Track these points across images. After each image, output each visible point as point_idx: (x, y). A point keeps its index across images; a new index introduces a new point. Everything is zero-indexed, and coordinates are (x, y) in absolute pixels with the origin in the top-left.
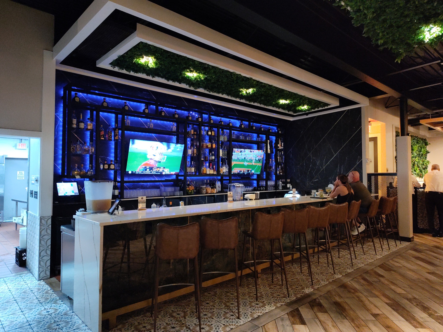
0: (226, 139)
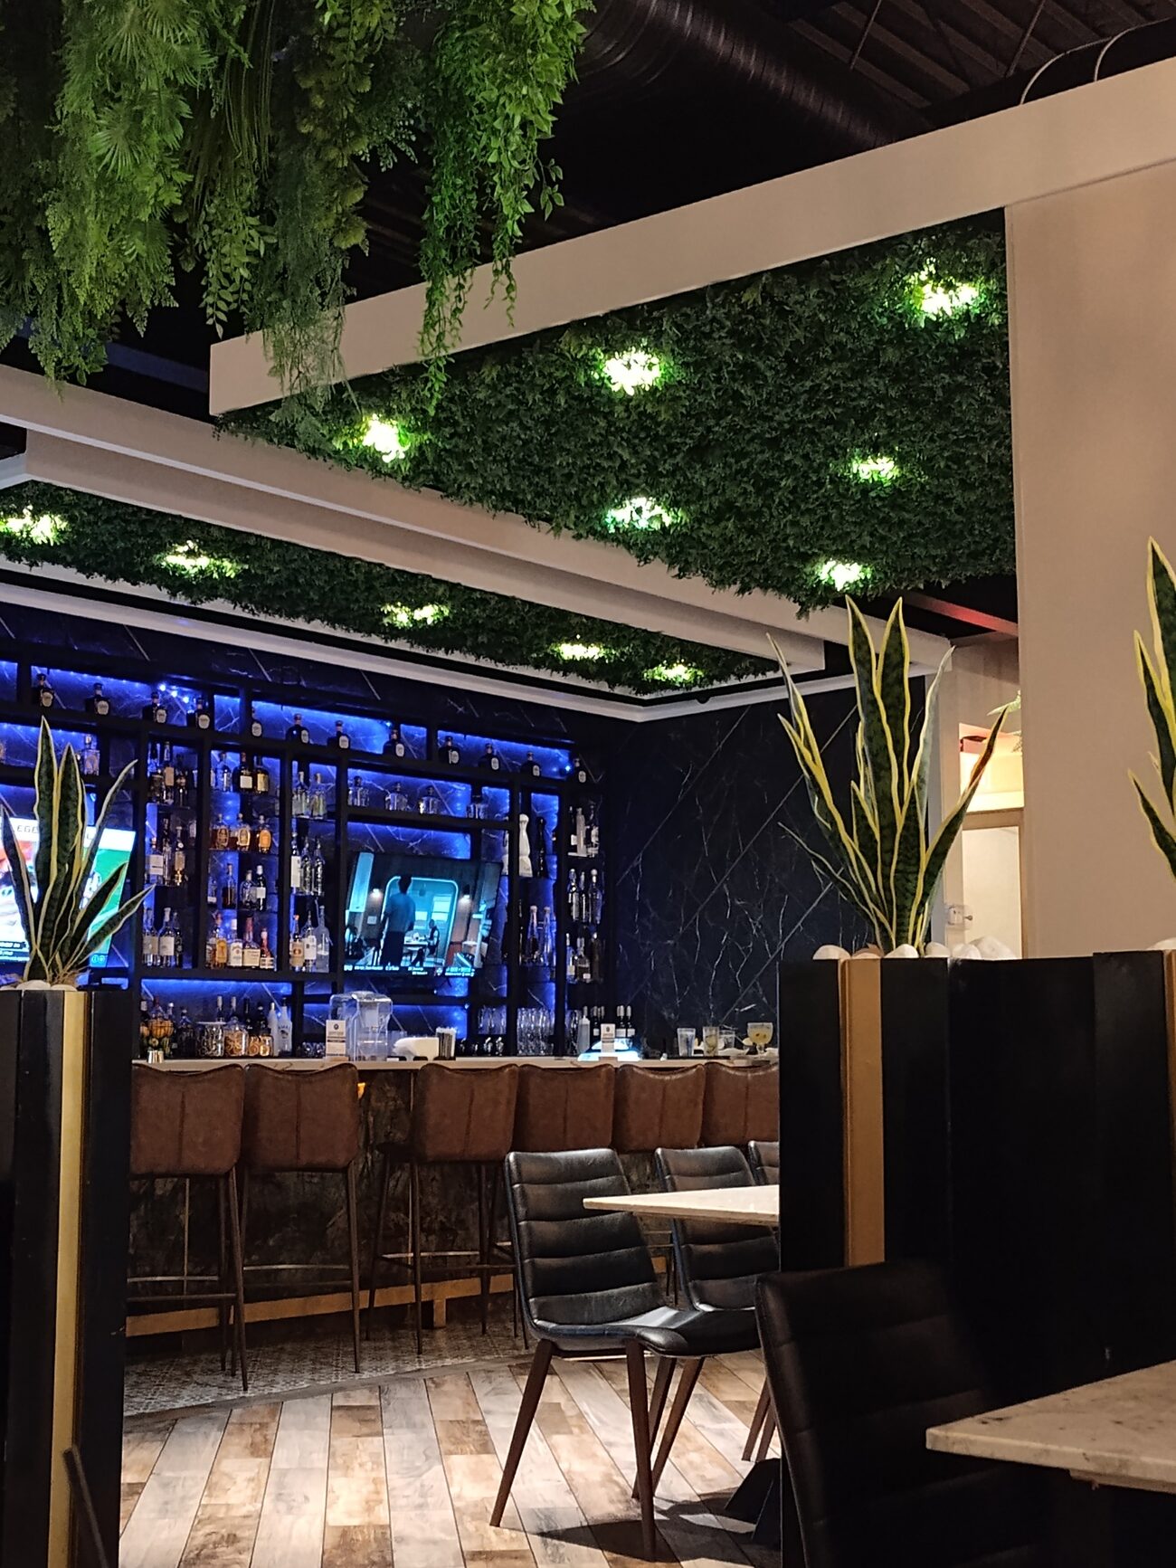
0: (321, 811)
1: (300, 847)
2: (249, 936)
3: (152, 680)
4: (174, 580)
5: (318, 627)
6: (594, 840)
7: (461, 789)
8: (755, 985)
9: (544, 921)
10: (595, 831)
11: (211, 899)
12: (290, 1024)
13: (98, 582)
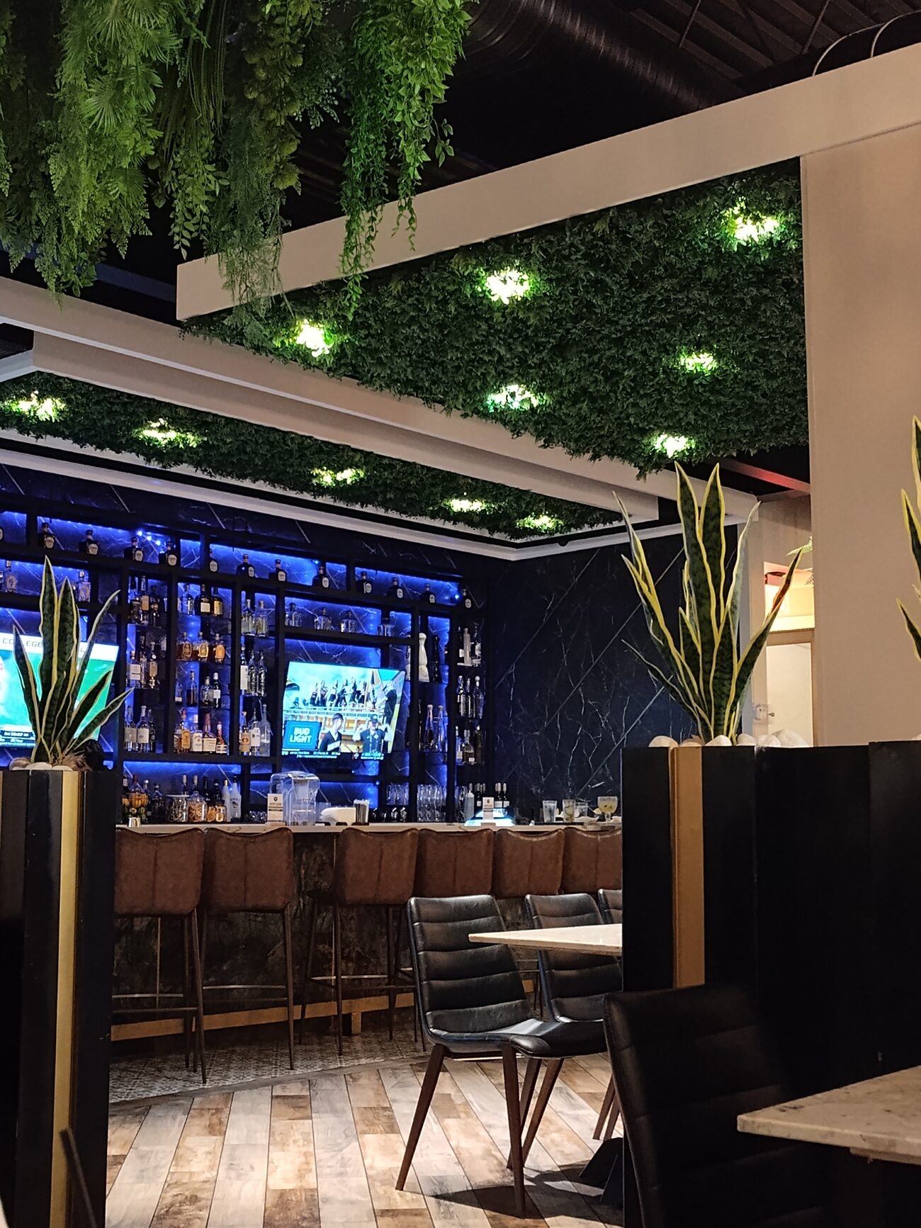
0: (264, 630)
1: (248, 658)
2: (208, 728)
3: (132, 528)
4: (149, 450)
5: (261, 486)
6: (478, 653)
7: (374, 613)
8: (603, 767)
9: (438, 717)
10: (478, 646)
11: (179, 699)
12: (239, 797)
13: (89, 450)
